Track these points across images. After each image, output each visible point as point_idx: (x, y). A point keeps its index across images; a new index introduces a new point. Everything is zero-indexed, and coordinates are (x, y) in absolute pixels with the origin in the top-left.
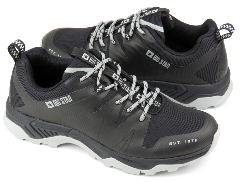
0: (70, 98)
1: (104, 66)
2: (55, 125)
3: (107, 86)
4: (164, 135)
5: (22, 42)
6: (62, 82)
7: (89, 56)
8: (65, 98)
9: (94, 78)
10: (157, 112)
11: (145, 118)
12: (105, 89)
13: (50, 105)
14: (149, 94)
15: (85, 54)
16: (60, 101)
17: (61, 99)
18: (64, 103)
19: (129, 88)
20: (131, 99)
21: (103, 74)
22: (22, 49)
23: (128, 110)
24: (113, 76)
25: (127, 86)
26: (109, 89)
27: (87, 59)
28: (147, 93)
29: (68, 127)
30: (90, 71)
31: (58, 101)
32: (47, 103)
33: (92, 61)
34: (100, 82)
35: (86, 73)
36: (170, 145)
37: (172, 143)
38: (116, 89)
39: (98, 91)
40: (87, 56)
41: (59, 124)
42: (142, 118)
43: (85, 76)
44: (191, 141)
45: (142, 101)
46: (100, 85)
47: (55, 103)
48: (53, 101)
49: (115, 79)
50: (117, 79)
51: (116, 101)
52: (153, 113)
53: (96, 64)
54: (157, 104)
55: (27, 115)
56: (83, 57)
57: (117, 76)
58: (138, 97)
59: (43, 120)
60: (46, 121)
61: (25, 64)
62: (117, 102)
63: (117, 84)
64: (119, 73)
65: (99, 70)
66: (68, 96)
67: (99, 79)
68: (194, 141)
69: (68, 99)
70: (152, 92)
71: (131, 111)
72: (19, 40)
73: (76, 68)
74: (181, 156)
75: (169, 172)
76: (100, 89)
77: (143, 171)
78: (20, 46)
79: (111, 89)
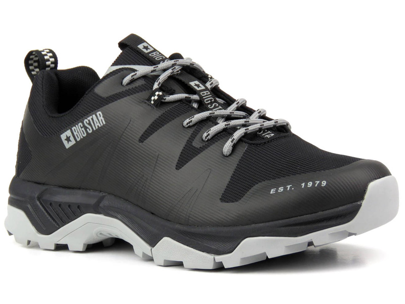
0: (102, 118)
3: (172, 94)
5: (54, 56)
7: (152, 49)
8: (92, 119)
9: (150, 80)
11: (234, 148)
12: (168, 99)
13: (68, 139)
15: (145, 44)
16: (84, 126)
17: (85, 121)
18: (91, 131)
23: (204, 136)
26: (175, 101)
29: (100, 191)
31: (82, 128)
32: (64, 137)
33: (156, 55)
34: (161, 86)
36: (271, 193)
37: (277, 190)
38: (196, 106)
39: (152, 102)
40: (149, 47)
42: (227, 147)
43: (132, 74)
44: (314, 184)
46: (158, 90)
47: (75, 134)
48: (73, 128)
49: (196, 88)
52: (251, 142)
54: (270, 136)
56: (140, 46)
57: (201, 86)
62: (186, 122)
63: (196, 97)
64: (209, 85)
65: (164, 70)
66: (98, 114)
67: (160, 80)
68: (320, 184)
69: (98, 120)
71: (209, 137)
72: (51, 51)
75: (269, 258)
76: (156, 98)
77: (219, 258)
78: (48, 60)
79: (180, 101)
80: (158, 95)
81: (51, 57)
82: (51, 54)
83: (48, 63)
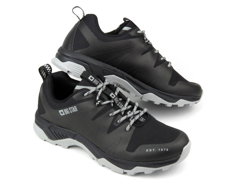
1: (104, 87)
2: (66, 129)
3: (104, 101)
4: (143, 144)
5: (49, 66)
6: (71, 96)
7: (94, 78)
8: (72, 108)
9: (95, 94)
10: (141, 125)
11: (130, 128)
12: (103, 104)
13: (62, 113)
14: (138, 112)
15: (91, 76)
16: (69, 110)
17: (69, 108)
18: (72, 112)
19: (123, 106)
20: (123, 113)
21: (102, 92)
22: (49, 70)
23: (118, 121)
24: (111, 95)
25: (121, 104)
26: (105, 104)
27: (92, 80)
28: (136, 110)
29: (75, 132)
30: (92, 89)
32: (60, 111)
33: (96, 82)
34: (99, 98)
35: (89, 90)
36: (147, 151)
37: (149, 150)
38: (112, 105)
39: (97, 105)
40: (93, 78)
41: (69, 129)
42: (128, 128)
43: (88, 92)
44: (163, 150)
45: (130, 116)
46: (99, 100)
47: (65, 112)
48: (64, 110)
49: (112, 97)
50: (113, 98)
51: (110, 113)
52: (137, 126)
53: (98, 84)
54: (142, 120)
55: (47, 121)
56: (89, 78)
57: (114, 95)
58: (128, 113)
59: (58, 126)
60: (60, 126)
61: (48, 81)
62: (110, 115)
63: (113, 101)
64: (116, 94)
65: (100, 89)
66: (75, 107)
67: (99, 95)
68: (166, 150)
69: (74, 109)
70: (141, 111)
71: (120, 122)
72: (47, 64)
73: (83, 86)
74: (155, 161)
75: (145, 174)
76: (98, 103)
77: (125, 171)
78: (48, 68)
79: (107, 104)
80: (99, 102)
81: (48, 67)
82: (48, 66)
83: (48, 69)
